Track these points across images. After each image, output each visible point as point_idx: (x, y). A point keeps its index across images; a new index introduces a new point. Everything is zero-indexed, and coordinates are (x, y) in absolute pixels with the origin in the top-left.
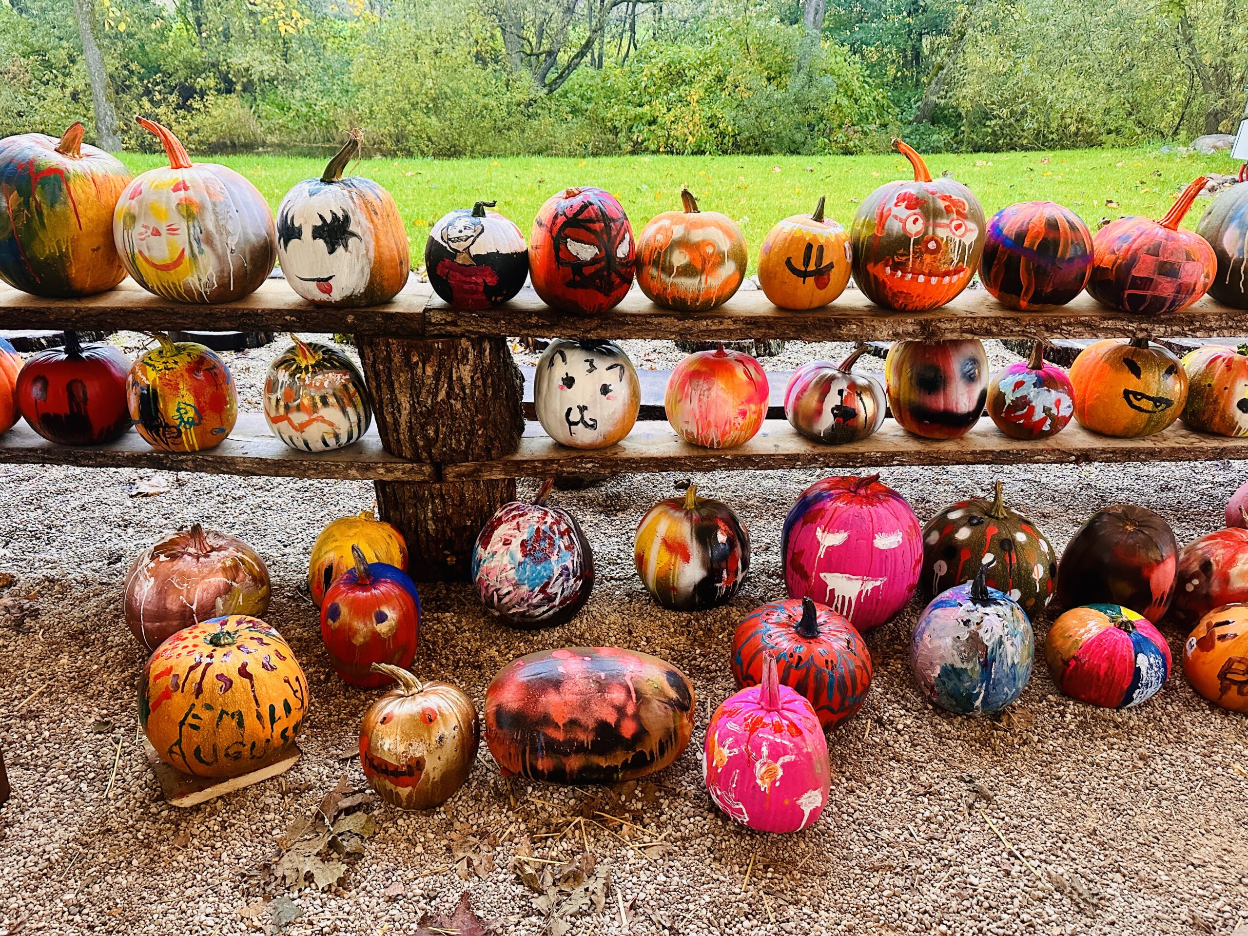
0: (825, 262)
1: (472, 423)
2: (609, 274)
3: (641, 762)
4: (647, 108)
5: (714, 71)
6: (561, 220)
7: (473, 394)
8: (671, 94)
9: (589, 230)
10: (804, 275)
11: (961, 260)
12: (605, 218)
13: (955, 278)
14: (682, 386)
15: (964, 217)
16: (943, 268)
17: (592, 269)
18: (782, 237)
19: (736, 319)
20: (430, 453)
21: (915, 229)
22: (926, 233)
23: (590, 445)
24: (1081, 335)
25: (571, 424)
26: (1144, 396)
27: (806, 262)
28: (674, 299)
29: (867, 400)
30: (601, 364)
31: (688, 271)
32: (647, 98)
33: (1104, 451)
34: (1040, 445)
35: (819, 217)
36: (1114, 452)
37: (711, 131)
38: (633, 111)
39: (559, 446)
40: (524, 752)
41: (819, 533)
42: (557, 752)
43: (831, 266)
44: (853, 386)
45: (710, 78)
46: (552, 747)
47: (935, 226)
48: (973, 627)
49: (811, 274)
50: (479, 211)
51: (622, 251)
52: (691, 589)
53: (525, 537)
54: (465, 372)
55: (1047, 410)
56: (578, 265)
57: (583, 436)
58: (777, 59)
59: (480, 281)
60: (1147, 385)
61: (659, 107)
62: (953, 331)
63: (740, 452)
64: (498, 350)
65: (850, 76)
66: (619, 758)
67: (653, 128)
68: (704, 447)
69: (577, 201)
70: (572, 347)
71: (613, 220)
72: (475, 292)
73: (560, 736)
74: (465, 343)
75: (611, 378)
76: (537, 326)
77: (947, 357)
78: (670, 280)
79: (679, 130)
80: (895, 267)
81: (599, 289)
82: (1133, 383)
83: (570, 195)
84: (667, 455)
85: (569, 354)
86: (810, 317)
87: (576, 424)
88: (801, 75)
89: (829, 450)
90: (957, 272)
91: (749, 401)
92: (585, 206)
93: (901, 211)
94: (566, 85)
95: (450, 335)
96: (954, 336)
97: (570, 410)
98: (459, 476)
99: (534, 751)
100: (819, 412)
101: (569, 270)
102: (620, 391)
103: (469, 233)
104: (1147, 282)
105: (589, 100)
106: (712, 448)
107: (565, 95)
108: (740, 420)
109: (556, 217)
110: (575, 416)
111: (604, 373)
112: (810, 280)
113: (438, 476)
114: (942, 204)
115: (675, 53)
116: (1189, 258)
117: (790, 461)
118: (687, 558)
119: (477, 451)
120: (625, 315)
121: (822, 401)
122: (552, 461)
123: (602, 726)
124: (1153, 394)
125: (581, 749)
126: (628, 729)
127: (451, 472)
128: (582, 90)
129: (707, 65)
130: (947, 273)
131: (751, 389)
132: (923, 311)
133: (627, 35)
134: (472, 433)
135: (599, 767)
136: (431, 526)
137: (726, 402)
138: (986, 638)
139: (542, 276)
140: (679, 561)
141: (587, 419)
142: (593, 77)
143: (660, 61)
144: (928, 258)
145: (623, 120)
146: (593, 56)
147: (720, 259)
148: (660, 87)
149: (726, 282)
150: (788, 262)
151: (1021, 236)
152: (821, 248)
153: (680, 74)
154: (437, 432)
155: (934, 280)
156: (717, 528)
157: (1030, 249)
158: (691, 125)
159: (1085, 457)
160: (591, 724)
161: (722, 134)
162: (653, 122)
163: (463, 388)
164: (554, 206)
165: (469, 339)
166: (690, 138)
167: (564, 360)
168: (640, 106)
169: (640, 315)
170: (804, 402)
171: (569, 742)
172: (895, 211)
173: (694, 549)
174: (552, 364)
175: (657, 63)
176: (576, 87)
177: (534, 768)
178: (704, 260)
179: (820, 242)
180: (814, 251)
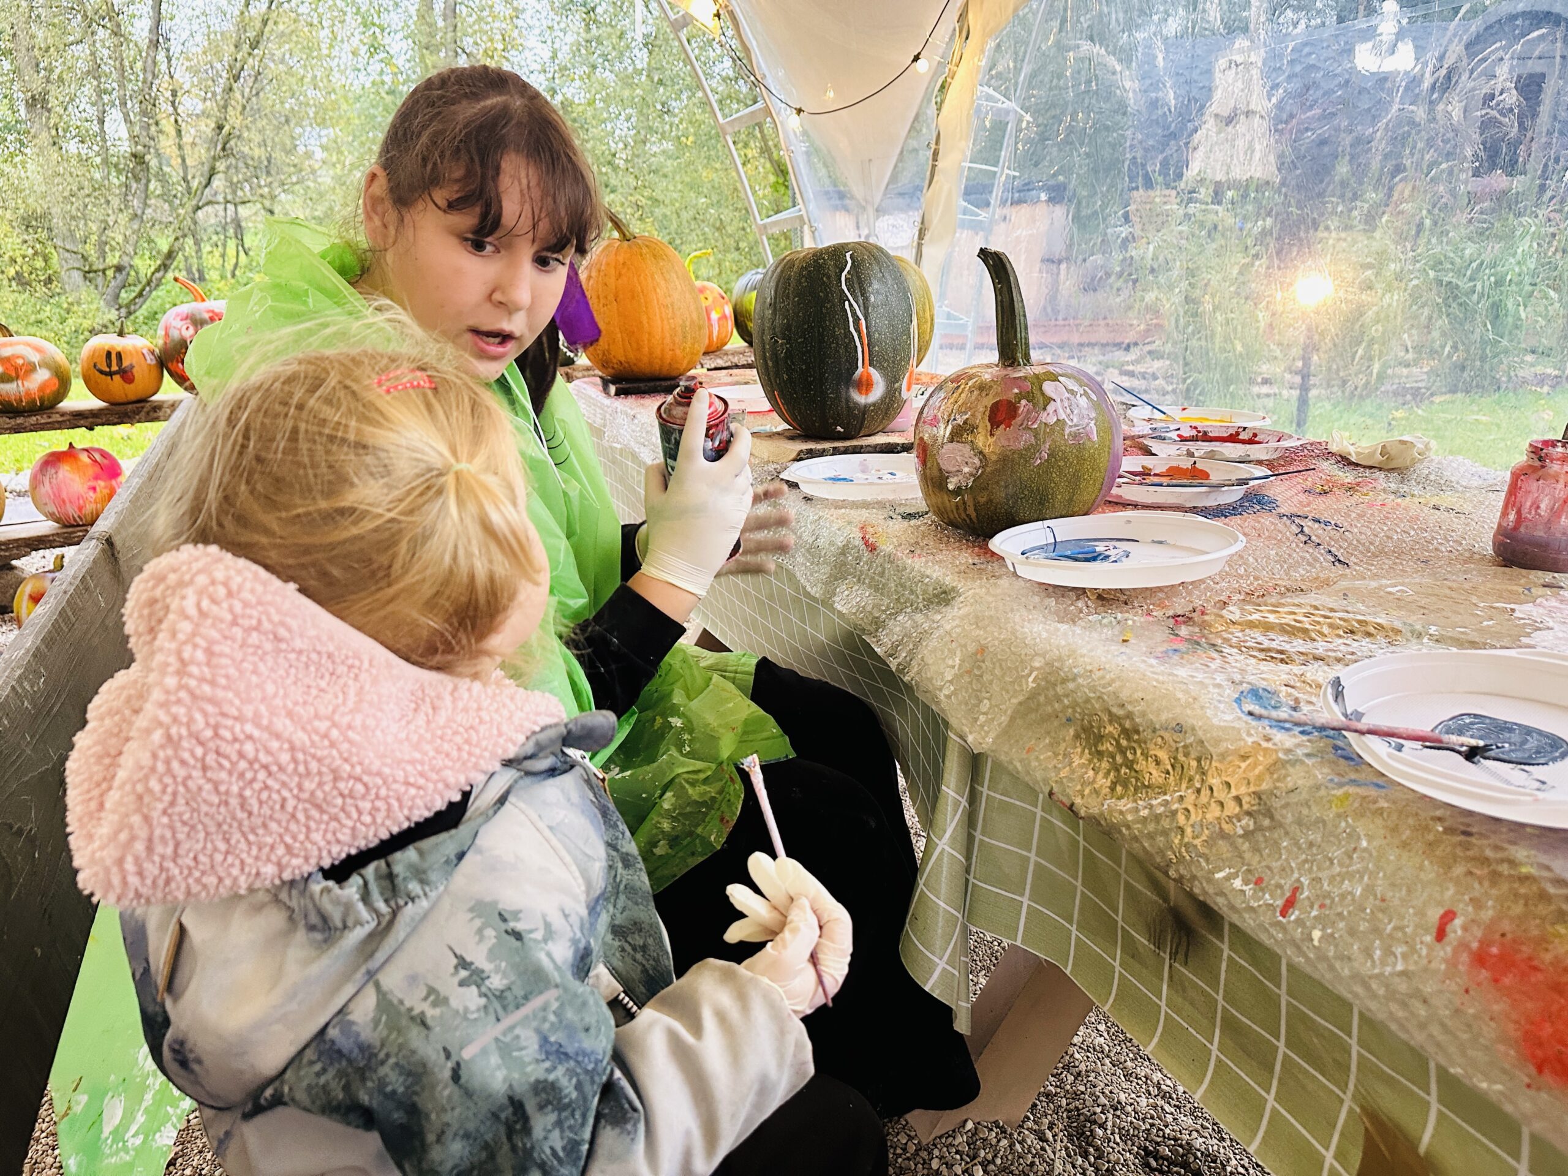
0: (127, 364)
10: (110, 374)
18: (88, 349)
21: (188, 333)
27: (109, 365)
31: (4, 378)
43: (133, 366)
49: (116, 373)
86: (131, 407)
91: (97, 478)
106: (77, 524)
108: (91, 493)
112: (117, 378)
131: (97, 469)
137: (73, 480)
147: (31, 368)
149: (42, 385)
150: (97, 368)
152: (119, 355)
172: (174, 323)
178: (16, 369)
179: (119, 349)
180: (114, 356)
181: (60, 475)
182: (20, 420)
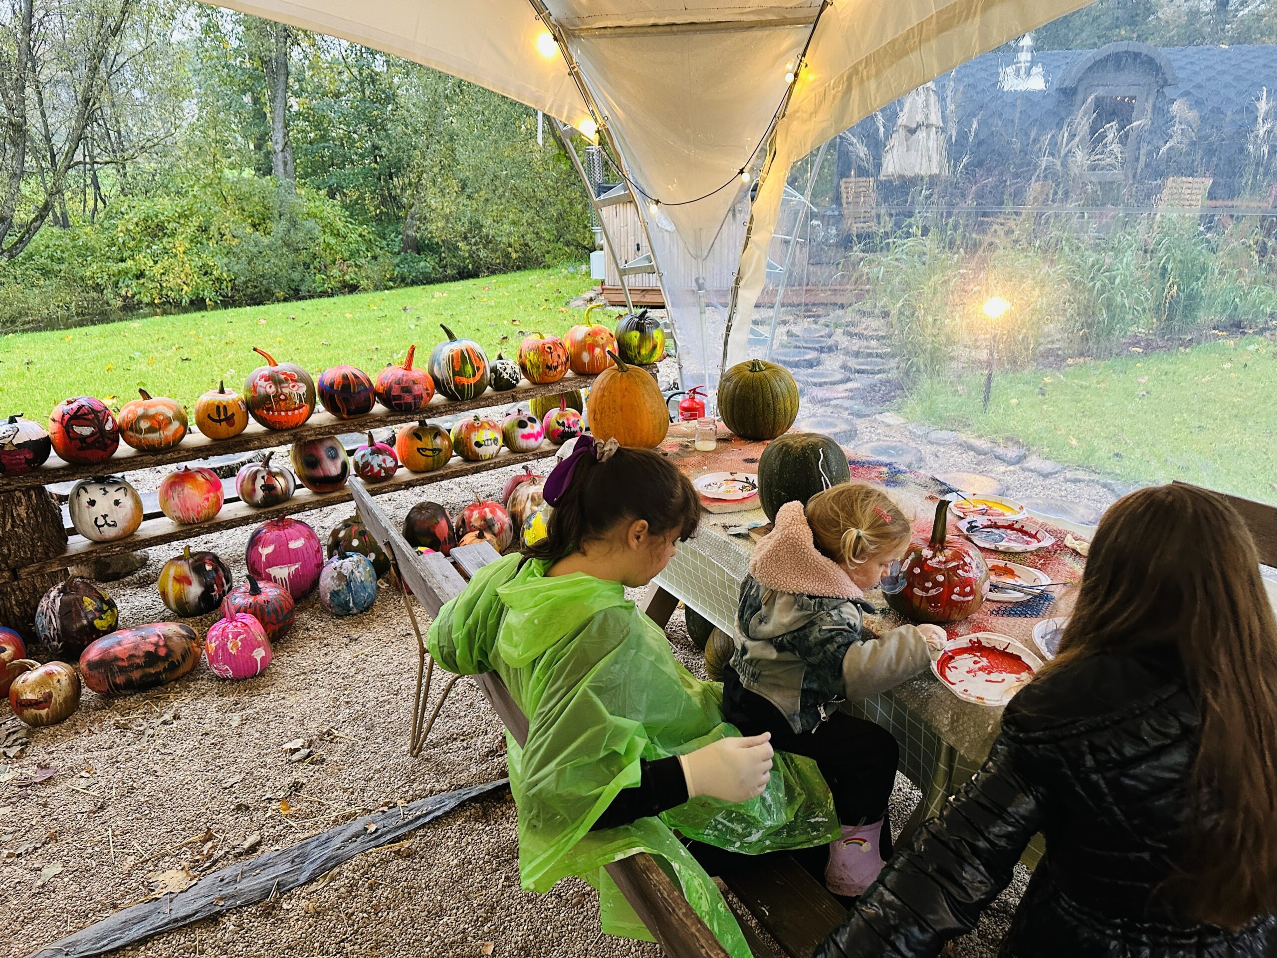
0: (229, 414)
1: (32, 539)
2: (103, 440)
3: (173, 666)
4: (129, 263)
5: (195, 222)
6: (67, 417)
7: (29, 523)
8: (154, 247)
9: (85, 419)
10: (220, 421)
11: (301, 401)
12: (93, 411)
13: (301, 410)
14: (166, 492)
15: (296, 381)
16: (293, 407)
17: (92, 439)
18: (202, 404)
19: (188, 450)
20: (7, 564)
21: (271, 390)
22: (277, 392)
23: (115, 537)
24: (379, 427)
25: (99, 527)
26: (426, 449)
27: (219, 416)
28: (147, 445)
29: (281, 479)
30: (111, 490)
31: (150, 430)
32: (129, 253)
33: (417, 480)
34: (385, 484)
35: (222, 391)
36: (422, 479)
37: (205, 279)
38: (115, 267)
39: (96, 543)
40: (108, 676)
41: (260, 549)
42: (126, 672)
43: (233, 414)
44: (270, 473)
45: (193, 229)
46: (122, 670)
47: (281, 388)
48: (338, 569)
49: (223, 420)
50: (12, 420)
51: (109, 426)
52: (197, 600)
54: (22, 510)
55: (379, 465)
56: (83, 439)
57: (109, 533)
58: (258, 208)
59: (22, 457)
60: (427, 444)
61: (144, 260)
62: (311, 435)
63: (213, 522)
64: (40, 495)
65: (332, 218)
66: (161, 667)
67: (142, 281)
68: (191, 524)
69: (75, 406)
70: (89, 483)
71: (100, 412)
72: (21, 464)
73: (125, 664)
74: (18, 494)
75: (119, 495)
76: (64, 475)
77: (316, 449)
78: (142, 436)
79: (171, 281)
80: (268, 410)
81: (99, 448)
82: (420, 444)
83: (69, 403)
84: (168, 532)
85: (88, 488)
86: (231, 442)
87: (103, 526)
88: (283, 222)
89: (266, 510)
90: (301, 407)
91: (209, 492)
92: (81, 407)
93: (262, 383)
94: (30, 247)
95: (7, 491)
96: (313, 438)
97: (96, 519)
98: (29, 574)
99: (113, 674)
100: (254, 490)
101: (77, 442)
102: (127, 502)
103: (10, 433)
104: (399, 397)
105: (61, 261)
106: (195, 523)
107: (30, 257)
108: (206, 503)
109: (63, 416)
110: (101, 522)
111: (114, 494)
112: (224, 423)
113: (15, 576)
114: (282, 377)
115: (149, 208)
116: (415, 383)
117: (243, 521)
118: (190, 583)
119: (39, 556)
120: (119, 459)
121: (254, 484)
122: (92, 552)
123: (148, 654)
124: (430, 447)
125: (138, 667)
126: (162, 652)
127: (23, 573)
128: (50, 251)
129: (186, 217)
130: (295, 409)
131: (208, 485)
132: (292, 428)
133: (90, 191)
134: (33, 545)
135: (151, 674)
136: (16, 610)
137: (193, 494)
138: (345, 572)
139: (61, 447)
140: (186, 586)
141: (109, 522)
142: (60, 237)
143: (133, 217)
144: (282, 404)
145: (106, 277)
146: (55, 214)
147: (169, 421)
148: (141, 241)
149: (176, 432)
150: (209, 416)
151: (332, 385)
152: (225, 407)
153: (161, 227)
154: (9, 550)
155: (290, 413)
156: (205, 563)
157: (337, 390)
158: (183, 275)
159: (409, 485)
160: (141, 654)
161: (219, 280)
162: (141, 275)
163: (22, 520)
164: (61, 410)
165: (20, 491)
166: (185, 287)
167: (86, 491)
168: (123, 260)
169: (129, 458)
170: (245, 487)
171: (131, 665)
172: (260, 383)
173: (193, 577)
174: (78, 495)
175: (131, 219)
176: (42, 248)
177: (115, 684)
178: (159, 423)
179: (224, 404)
180: (221, 409)
181: (185, 492)
182: (160, 457)
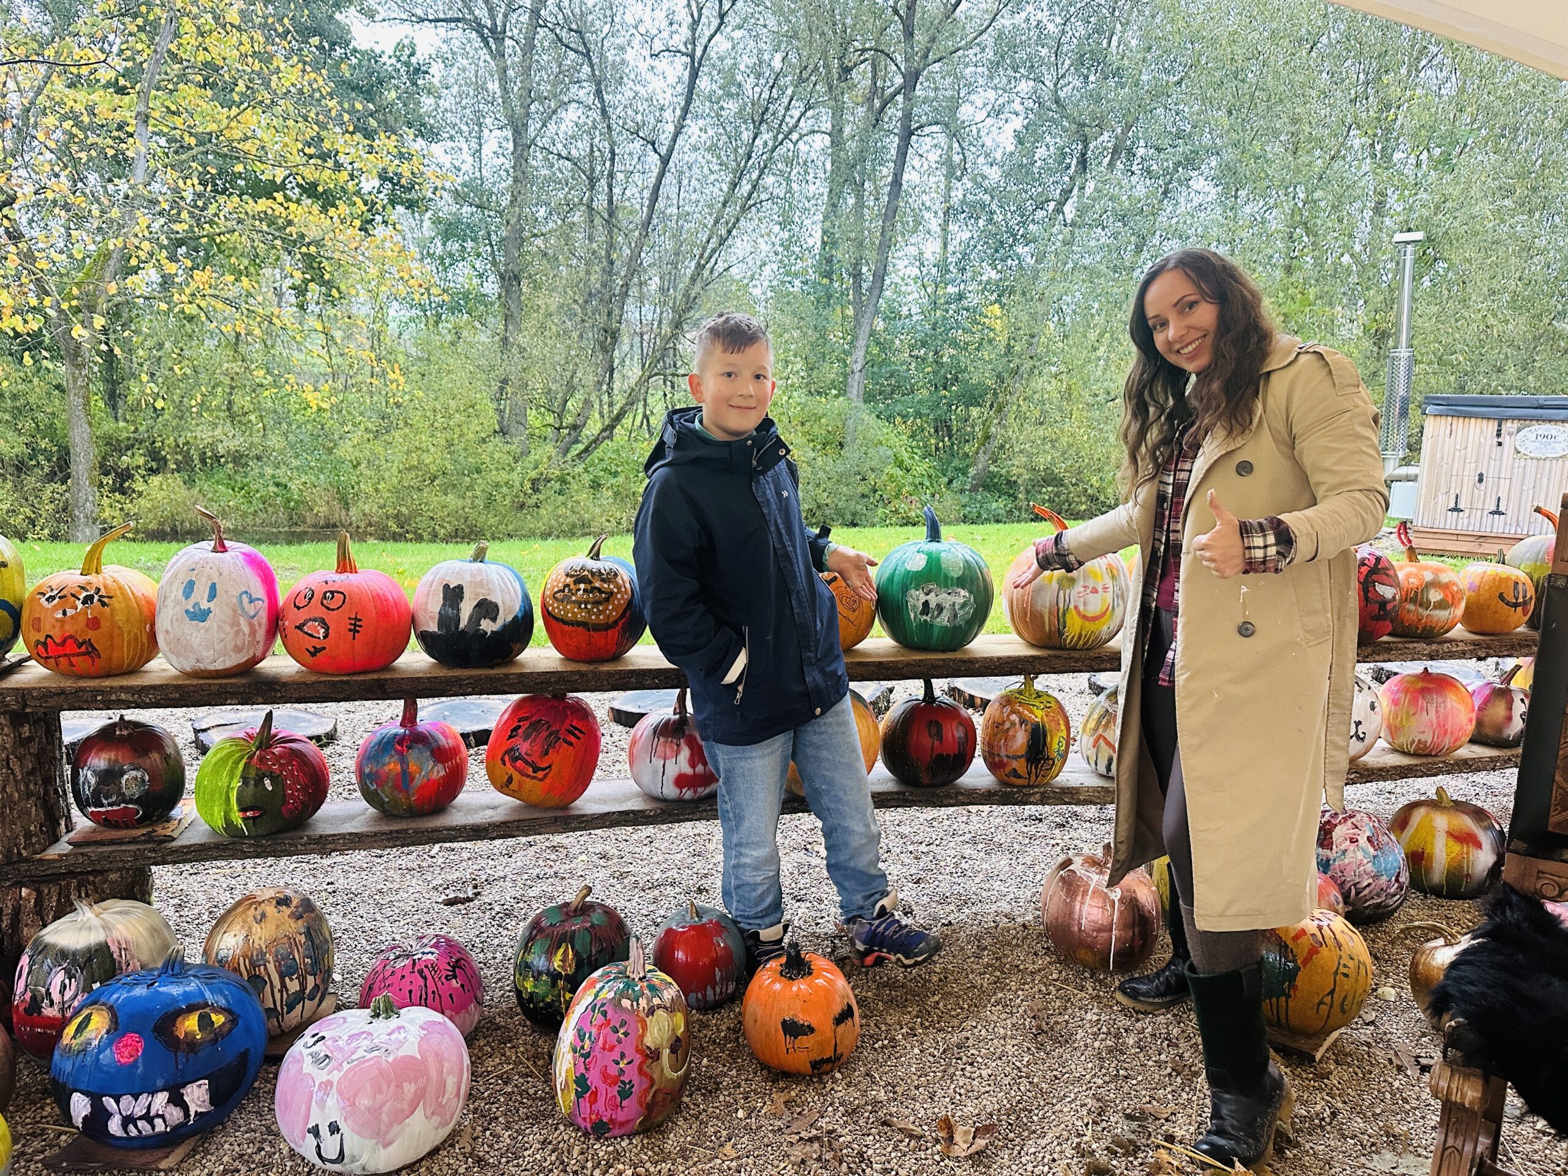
0: (1528, 596)
10: (1515, 606)
14: (1415, 701)
27: (1516, 597)
43: (1531, 598)
49: (1520, 605)
52: (1485, 874)
53: (1368, 834)
108: (1469, 726)
112: (1519, 609)
118: (1478, 846)
121: (1509, 708)
137: (1459, 710)
140: (1472, 850)
141: (1359, 733)
150: (1501, 597)
152: (1524, 587)
170: (1489, 712)
173: (1483, 837)
179: (1522, 581)
180: (1520, 587)
